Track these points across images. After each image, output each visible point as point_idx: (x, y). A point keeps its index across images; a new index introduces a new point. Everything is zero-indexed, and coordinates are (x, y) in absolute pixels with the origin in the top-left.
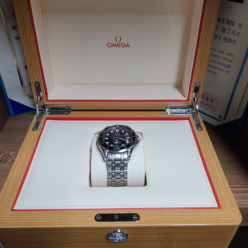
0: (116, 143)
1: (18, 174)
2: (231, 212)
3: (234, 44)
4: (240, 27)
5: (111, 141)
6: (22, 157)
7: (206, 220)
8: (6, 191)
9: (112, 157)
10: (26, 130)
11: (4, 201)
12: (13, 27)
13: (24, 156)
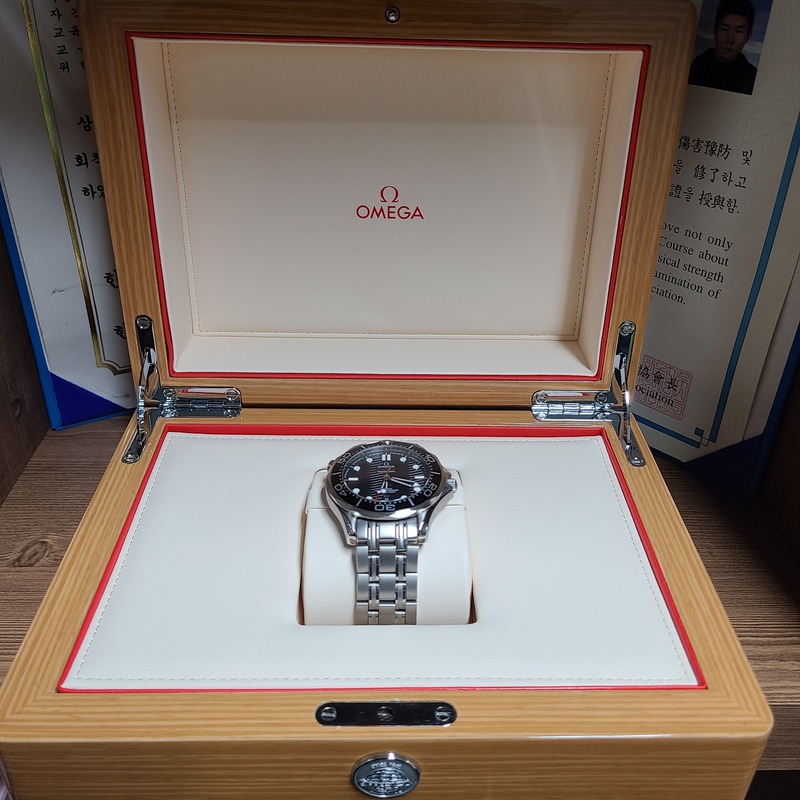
0: (384, 491)
1: (77, 585)
2: (738, 701)
3: (731, 211)
4: (747, 161)
5: (366, 486)
6: (92, 536)
7: (661, 723)
8: (39, 633)
9: (371, 533)
10: (98, 470)
11: (32, 665)
12: (78, 158)
13: (97, 532)
